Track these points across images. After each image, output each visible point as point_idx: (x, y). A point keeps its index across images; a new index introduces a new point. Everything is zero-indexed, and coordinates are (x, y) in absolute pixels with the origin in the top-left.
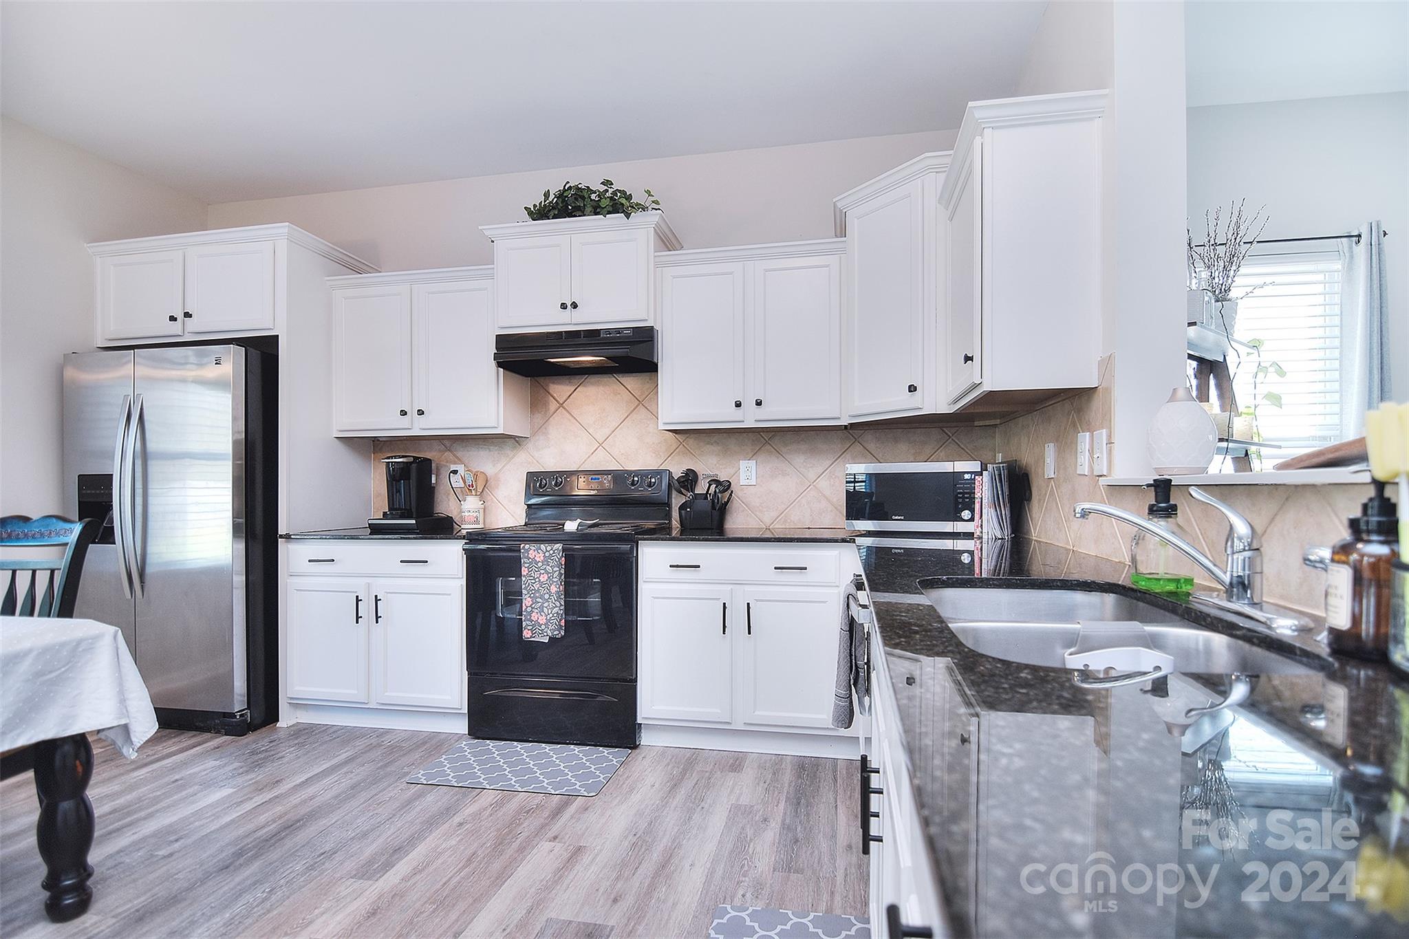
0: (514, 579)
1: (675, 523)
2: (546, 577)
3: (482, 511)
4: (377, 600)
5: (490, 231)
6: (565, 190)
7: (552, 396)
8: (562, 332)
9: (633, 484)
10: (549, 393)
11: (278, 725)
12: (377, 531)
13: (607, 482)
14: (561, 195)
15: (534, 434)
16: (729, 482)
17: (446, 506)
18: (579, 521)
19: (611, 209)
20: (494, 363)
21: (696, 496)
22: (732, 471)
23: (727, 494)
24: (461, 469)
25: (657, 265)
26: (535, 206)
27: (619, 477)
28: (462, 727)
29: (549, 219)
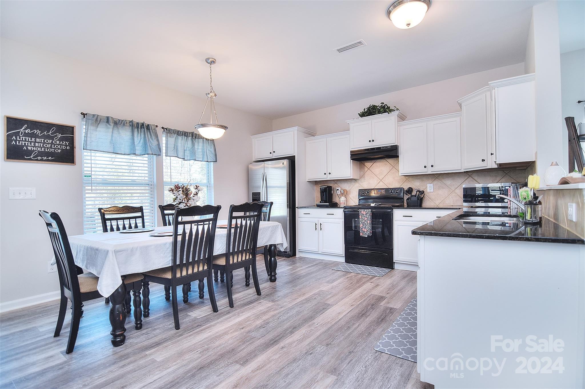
0: (357, 219)
1: (405, 204)
2: (366, 219)
3: (346, 201)
4: (321, 224)
5: (348, 121)
6: (370, 107)
7: (366, 167)
8: (369, 149)
9: (391, 192)
10: (365, 166)
11: (296, 256)
12: (319, 206)
13: (383, 192)
14: (369, 109)
15: (361, 178)
16: (423, 191)
17: (336, 199)
18: (375, 204)
19: (384, 112)
20: (350, 159)
21: (412, 196)
22: (425, 187)
23: (423, 195)
24: (339, 189)
25: (398, 126)
26: (361, 112)
27: (387, 190)
28: (343, 260)
29: (365, 116)
